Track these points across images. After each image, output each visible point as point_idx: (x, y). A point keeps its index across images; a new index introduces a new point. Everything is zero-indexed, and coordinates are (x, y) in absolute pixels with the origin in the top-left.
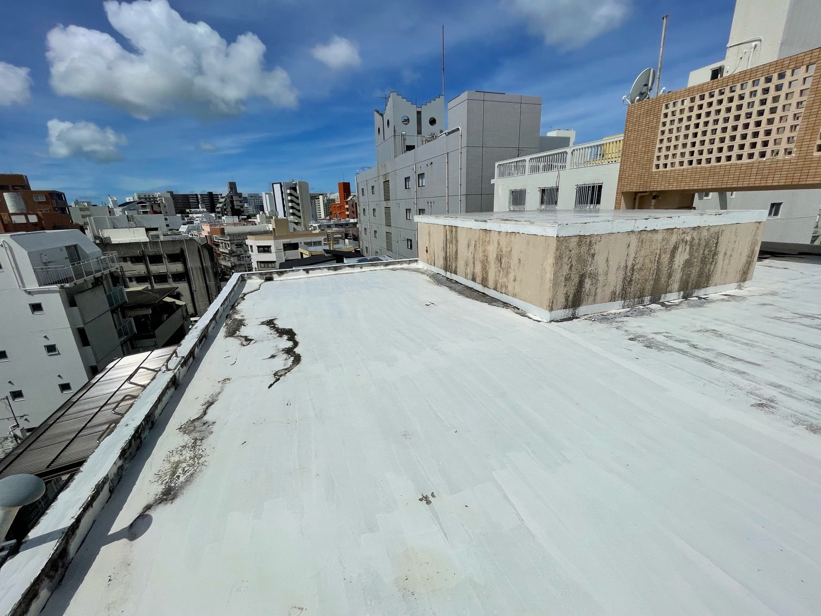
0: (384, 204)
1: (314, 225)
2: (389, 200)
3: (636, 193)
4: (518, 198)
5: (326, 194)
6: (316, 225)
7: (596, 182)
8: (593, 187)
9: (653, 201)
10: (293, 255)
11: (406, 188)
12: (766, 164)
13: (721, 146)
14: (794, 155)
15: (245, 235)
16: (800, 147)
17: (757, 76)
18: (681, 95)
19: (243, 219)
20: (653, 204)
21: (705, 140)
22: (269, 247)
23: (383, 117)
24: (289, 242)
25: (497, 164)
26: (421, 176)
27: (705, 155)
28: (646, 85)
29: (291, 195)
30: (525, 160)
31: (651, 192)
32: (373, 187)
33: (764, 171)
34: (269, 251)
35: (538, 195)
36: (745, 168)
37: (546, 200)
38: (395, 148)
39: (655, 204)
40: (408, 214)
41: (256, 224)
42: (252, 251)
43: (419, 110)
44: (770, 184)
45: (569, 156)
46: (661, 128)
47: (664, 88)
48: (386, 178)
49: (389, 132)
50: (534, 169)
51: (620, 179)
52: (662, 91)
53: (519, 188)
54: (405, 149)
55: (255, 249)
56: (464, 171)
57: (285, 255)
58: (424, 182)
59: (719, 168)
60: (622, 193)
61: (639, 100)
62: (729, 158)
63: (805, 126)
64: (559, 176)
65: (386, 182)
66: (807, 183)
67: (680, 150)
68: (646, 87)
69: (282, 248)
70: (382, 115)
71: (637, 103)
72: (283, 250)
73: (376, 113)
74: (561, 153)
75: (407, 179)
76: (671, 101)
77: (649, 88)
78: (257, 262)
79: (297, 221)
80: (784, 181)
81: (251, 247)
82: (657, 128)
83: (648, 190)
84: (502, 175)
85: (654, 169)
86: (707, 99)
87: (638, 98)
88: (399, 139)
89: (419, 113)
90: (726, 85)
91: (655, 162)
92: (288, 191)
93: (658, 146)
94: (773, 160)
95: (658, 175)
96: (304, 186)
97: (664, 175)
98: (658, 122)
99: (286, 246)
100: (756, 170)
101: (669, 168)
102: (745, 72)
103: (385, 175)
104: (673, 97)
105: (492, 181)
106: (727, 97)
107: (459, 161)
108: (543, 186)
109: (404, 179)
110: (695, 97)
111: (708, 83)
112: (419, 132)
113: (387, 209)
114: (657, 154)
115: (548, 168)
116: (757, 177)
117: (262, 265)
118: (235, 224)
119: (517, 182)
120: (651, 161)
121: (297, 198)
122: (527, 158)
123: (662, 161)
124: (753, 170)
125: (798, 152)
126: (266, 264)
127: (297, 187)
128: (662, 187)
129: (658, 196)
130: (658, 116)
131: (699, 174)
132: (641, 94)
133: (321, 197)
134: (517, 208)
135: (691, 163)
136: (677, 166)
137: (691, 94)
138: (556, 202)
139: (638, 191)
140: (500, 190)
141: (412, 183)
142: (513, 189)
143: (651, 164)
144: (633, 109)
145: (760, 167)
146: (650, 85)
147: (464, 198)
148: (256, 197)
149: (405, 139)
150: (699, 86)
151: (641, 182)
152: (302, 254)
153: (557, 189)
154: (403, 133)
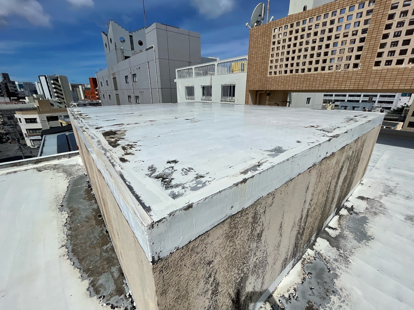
0: (115, 92)
1: (73, 104)
2: (117, 90)
3: (257, 91)
4: (190, 91)
5: (84, 85)
6: (75, 104)
7: (232, 84)
8: (230, 86)
9: (268, 97)
10: (54, 124)
11: (126, 83)
12: (341, 74)
13: (311, 60)
14: (359, 68)
15: (14, 111)
16: (364, 62)
17: (335, 8)
18: (284, 22)
19: (13, 100)
20: (267, 99)
21: (300, 56)
22: (35, 119)
23: (107, 37)
24: (52, 116)
25: (176, 70)
26: (134, 75)
27: (301, 67)
28: (260, 16)
29: (54, 84)
30: (192, 68)
31: (266, 91)
32: (107, 81)
33: (340, 79)
34: (36, 122)
35: (201, 90)
36: (327, 76)
37: (205, 93)
38: (117, 57)
39: (269, 98)
40: (130, 99)
41: (25, 103)
42: (21, 122)
43: (131, 34)
44: (343, 89)
45: (216, 67)
46: (272, 46)
47: (273, 17)
48: (114, 76)
49: (112, 46)
50: (198, 74)
51: (248, 81)
52: (271, 19)
53: (190, 85)
54: (124, 58)
55: (23, 121)
56: (159, 73)
57: (49, 124)
58: (136, 79)
59: (310, 76)
60: (249, 90)
61: (256, 26)
62: (316, 69)
63: (368, 47)
64: (211, 79)
65: (114, 78)
66: (368, 88)
67: (285, 62)
68: (261, 17)
69: (46, 119)
70: (107, 35)
71: (256, 27)
72: (47, 121)
73: (102, 33)
74: (211, 65)
75: (126, 77)
76: (278, 26)
77: (262, 18)
78: (27, 130)
79: (60, 101)
80: (353, 86)
81: (20, 119)
82: (269, 46)
83: (265, 89)
84: (180, 77)
85: (269, 76)
86: (301, 26)
87: (256, 24)
88: (119, 52)
89: (131, 37)
90: (314, 15)
91: (269, 70)
92: (52, 82)
93: (271, 59)
94: (346, 71)
95: (271, 80)
96: (64, 79)
97: (275, 79)
98: (270, 42)
99: (49, 118)
100: (334, 78)
101: (278, 75)
102: (327, 5)
103: (113, 74)
104: (279, 23)
105: (175, 81)
106: (315, 24)
107: (155, 68)
108: (203, 85)
109: (125, 77)
110: (294, 23)
111: (302, 13)
112: (133, 49)
113: (117, 95)
114: (270, 65)
115: (206, 74)
116: (335, 83)
117: (31, 131)
118: (7, 103)
119: (189, 82)
120: (267, 70)
121: (60, 86)
122: (193, 67)
123: (273, 70)
124: (332, 78)
125: (363, 66)
126: (34, 131)
127: (59, 80)
128: (274, 88)
129: (271, 94)
130: (270, 37)
131: (297, 80)
132: (258, 22)
133: (80, 86)
134: (190, 97)
135: (291, 71)
136: (283, 74)
137: (291, 21)
138: (211, 95)
139: (259, 90)
140: (180, 87)
141: (130, 79)
142: (187, 86)
143: (266, 71)
144: (253, 31)
145: (337, 76)
146: (262, 16)
147: (160, 90)
148: (30, 84)
149: (123, 52)
150: (296, 15)
151: (261, 84)
152: (61, 123)
153: (211, 87)
154: (122, 48)
